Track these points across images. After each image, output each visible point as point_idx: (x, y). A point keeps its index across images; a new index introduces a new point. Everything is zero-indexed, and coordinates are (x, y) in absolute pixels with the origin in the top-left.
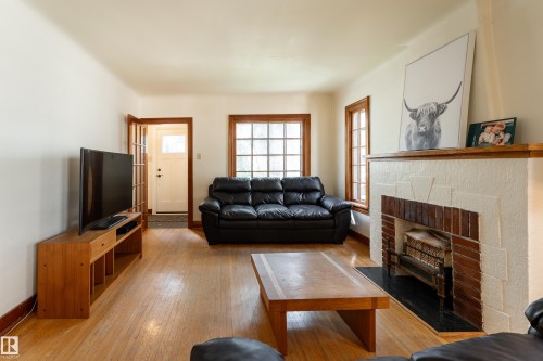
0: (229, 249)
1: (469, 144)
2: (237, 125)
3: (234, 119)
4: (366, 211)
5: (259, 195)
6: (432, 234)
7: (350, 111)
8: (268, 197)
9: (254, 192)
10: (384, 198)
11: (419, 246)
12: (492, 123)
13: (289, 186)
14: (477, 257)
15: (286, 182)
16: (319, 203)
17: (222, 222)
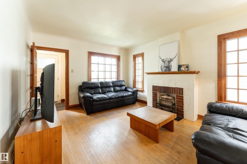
0: (99, 115)
1: (179, 70)
2: (92, 57)
3: (91, 54)
4: (142, 91)
5: (104, 89)
6: (168, 95)
7: (135, 57)
8: (108, 89)
9: (102, 88)
10: (153, 86)
11: (165, 100)
12: (184, 65)
13: (115, 84)
14: (183, 99)
15: (113, 83)
16: (126, 90)
17: (94, 103)
